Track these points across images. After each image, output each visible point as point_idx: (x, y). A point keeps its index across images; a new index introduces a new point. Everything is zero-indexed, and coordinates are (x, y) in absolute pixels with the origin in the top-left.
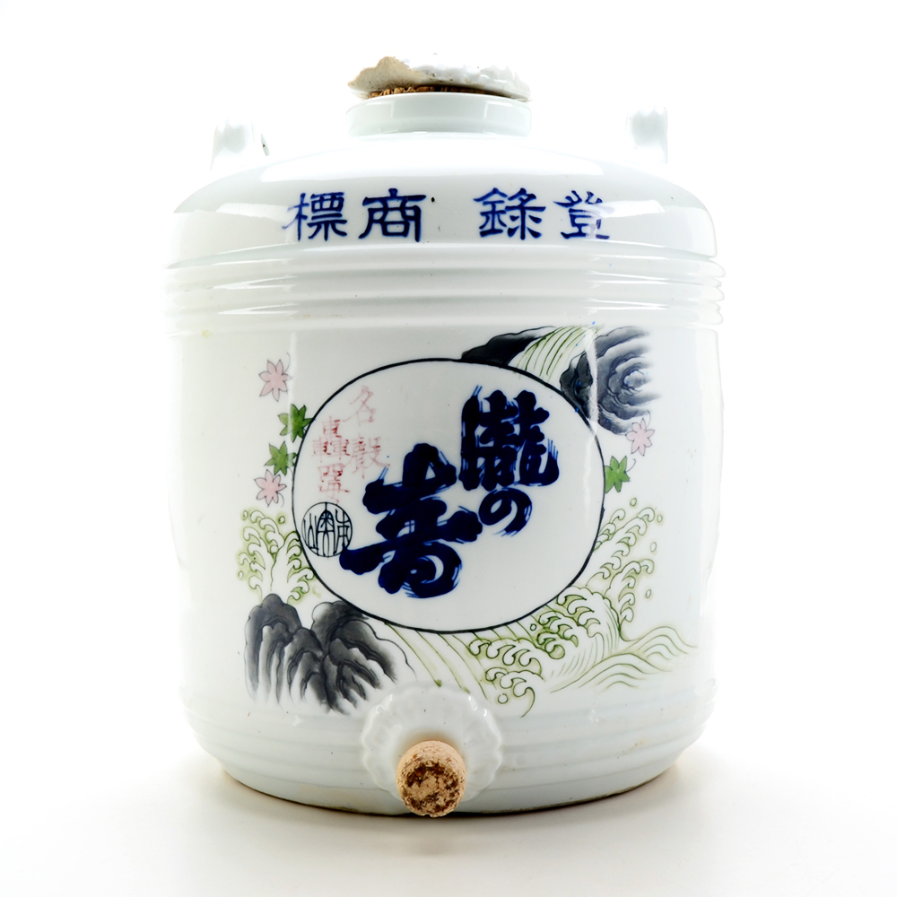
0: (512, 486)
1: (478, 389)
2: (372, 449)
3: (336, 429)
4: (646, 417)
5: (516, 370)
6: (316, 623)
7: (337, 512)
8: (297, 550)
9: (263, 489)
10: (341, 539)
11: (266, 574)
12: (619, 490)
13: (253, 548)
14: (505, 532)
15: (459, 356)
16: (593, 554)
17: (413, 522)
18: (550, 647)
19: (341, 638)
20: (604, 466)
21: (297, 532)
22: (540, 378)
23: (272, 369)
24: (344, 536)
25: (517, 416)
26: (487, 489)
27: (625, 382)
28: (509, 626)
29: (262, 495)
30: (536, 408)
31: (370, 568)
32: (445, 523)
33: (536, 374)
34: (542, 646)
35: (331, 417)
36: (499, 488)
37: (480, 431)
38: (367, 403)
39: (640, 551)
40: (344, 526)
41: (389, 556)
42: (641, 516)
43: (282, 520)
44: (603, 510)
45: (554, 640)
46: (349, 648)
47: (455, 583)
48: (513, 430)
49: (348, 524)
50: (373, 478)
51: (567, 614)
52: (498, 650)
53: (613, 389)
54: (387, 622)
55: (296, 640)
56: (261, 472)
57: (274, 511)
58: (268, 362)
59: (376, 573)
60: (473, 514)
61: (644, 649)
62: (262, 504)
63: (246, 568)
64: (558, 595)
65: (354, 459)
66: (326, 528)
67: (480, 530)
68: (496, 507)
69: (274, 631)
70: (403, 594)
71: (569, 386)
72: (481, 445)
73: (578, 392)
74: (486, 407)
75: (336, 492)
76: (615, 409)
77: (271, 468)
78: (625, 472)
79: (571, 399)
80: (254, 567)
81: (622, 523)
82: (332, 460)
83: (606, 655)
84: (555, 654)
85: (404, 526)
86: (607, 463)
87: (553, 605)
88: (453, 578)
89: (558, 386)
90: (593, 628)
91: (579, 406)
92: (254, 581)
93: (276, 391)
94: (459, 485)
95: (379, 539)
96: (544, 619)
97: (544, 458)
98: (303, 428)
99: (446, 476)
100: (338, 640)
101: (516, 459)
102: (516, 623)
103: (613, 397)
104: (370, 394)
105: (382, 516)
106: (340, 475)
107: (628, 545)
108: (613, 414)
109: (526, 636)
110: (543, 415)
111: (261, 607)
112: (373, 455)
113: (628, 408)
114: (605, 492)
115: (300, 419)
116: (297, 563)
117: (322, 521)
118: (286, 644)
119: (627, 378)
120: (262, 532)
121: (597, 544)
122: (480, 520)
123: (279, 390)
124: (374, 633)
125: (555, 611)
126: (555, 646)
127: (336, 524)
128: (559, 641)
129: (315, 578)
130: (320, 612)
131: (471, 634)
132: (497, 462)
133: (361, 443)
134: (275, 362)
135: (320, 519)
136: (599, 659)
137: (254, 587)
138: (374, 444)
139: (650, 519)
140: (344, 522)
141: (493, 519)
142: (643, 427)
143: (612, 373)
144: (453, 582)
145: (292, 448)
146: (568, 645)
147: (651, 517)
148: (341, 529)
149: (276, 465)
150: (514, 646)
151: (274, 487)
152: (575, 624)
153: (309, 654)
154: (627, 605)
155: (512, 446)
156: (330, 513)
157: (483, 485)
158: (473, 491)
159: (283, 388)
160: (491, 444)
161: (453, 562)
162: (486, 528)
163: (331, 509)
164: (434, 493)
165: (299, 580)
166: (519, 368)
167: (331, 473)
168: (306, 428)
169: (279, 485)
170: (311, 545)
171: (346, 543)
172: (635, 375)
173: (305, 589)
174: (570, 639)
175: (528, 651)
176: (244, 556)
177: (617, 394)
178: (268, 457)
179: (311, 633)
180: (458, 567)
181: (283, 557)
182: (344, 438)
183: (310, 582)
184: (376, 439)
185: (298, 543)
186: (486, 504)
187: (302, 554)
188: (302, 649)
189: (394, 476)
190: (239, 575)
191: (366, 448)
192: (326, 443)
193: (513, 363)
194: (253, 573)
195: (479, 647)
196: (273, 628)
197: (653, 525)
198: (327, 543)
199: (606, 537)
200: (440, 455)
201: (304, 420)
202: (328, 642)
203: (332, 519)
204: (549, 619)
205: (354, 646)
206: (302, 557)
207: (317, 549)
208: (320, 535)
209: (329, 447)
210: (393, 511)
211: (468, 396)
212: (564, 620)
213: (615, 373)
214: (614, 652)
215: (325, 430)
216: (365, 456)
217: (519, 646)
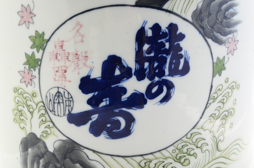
0: (164, 78)
1: (145, 23)
2: (83, 58)
3: (62, 46)
4: (235, 34)
5: (167, 11)
6: (56, 150)
7: (64, 92)
8: (43, 112)
9: (23, 77)
10: (67, 107)
11: (28, 122)
12: (220, 75)
13: (20, 108)
14: (160, 103)
15: (134, 3)
16: (206, 110)
17: (108, 99)
18: (182, 161)
19: (69, 158)
20: (213, 63)
21: (43, 102)
22: (181, 15)
23: (24, 10)
24: (69, 106)
25: (168, 38)
26: (150, 80)
27: (226, 15)
28: (161, 152)
29: (23, 81)
30: (178, 33)
31: (84, 123)
32: (126, 99)
33: (178, 13)
34: (178, 160)
35: (59, 39)
36: (157, 79)
37: (146, 47)
38: (80, 31)
39: (228, 105)
40: (69, 101)
41: (95, 117)
42: (230, 87)
43: (35, 95)
44: (212, 86)
45: (185, 156)
46: (74, 164)
47: (132, 131)
48: (165, 46)
49: (71, 99)
50: (84, 74)
51: (191, 142)
52: (155, 164)
53: (220, 20)
54: (94, 151)
55: (45, 157)
56: (22, 68)
57: (30, 89)
58: (22, 5)
59: (88, 125)
60: (142, 94)
61: (228, 153)
62: (23, 86)
63: (17, 118)
64: (187, 134)
65: (73, 64)
66: (59, 101)
67: (145, 102)
68: (155, 90)
69: (34, 151)
70: (103, 137)
71: (196, 20)
72: (147, 55)
73: (201, 22)
74: (149, 33)
75: (64, 82)
76: (220, 31)
77: (27, 66)
78: (224, 65)
79: (198, 26)
80: (22, 118)
81: (221, 92)
82: (61, 64)
83: (210, 160)
84: (185, 164)
85: (102, 101)
86: (215, 61)
87: (184, 139)
88: (131, 129)
89: (190, 19)
90: (204, 148)
91: (202, 31)
92: (22, 125)
93: (27, 23)
94: (134, 78)
95: (89, 108)
96: (180, 146)
97: (182, 61)
98: (43, 45)
99: (127, 73)
100: (68, 159)
101: (166, 62)
102: (165, 150)
103: (220, 24)
104: (81, 26)
105: (90, 95)
106: (66, 72)
107: (223, 103)
108: (219, 34)
109: (170, 155)
110: (182, 37)
111: (26, 138)
112: (84, 62)
113: (227, 30)
114: (213, 76)
115: (41, 40)
116: (44, 118)
117: (56, 97)
118: (40, 158)
119: (227, 13)
120: (24, 100)
121: (208, 105)
122: (146, 97)
123: (29, 22)
124: (88, 157)
125: (185, 142)
126: (185, 160)
127: (64, 99)
128: (188, 157)
129: (54, 126)
130: (57, 144)
131: (141, 157)
132: (156, 65)
133: (77, 54)
134: (26, 6)
135: (55, 96)
136: (207, 162)
137: (22, 128)
138: (84, 55)
139: (234, 88)
140: (68, 98)
141: (153, 96)
142: (234, 40)
143: (219, 11)
144: (130, 131)
145: (38, 56)
146: (192, 158)
147: (234, 86)
148: (67, 102)
149: (29, 65)
150: (164, 162)
151: (29, 77)
152: (196, 147)
153: (53, 165)
154: (221, 134)
155: (164, 55)
156: (60, 93)
157: (148, 77)
158: (142, 81)
159: (31, 21)
160: (152, 55)
161: (130, 120)
162: (149, 101)
163: (61, 91)
164: (119, 83)
165: (46, 127)
166: (169, 9)
167: (60, 71)
168: (45, 45)
169: (32, 76)
170: (51, 109)
171: (70, 110)
172: (231, 10)
173: (49, 132)
174: (193, 155)
175: (171, 163)
176: (16, 111)
177: (221, 22)
178: (25, 60)
179: (53, 154)
180: (133, 122)
181: (36, 114)
182: (67, 51)
183: (52, 129)
184: (86, 52)
185: (44, 108)
186: (150, 88)
187: (46, 114)
188: (49, 162)
189: (97, 74)
190: (14, 121)
191: (79, 57)
192: (57, 54)
193: (165, 7)
194: (21, 121)
195: (145, 163)
196: (33, 150)
197: (235, 91)
198: (59, 109)
199: (212, 100)
200: (123, 62)
201: (43, 40)
202: (63, 160)
203: (62, 96)
204: (182, 146)
205: (77, 162)
206: (47, 116)
207: (55, 112)
208: (56, 105)
209: (58, 56)
210: (96, 93)
211: (139, 27)
212: (190, 146)
213: (221, 10)
214: (214, 158)
215: (55, 47)
216: (79, 62)
217: (166, 162)
